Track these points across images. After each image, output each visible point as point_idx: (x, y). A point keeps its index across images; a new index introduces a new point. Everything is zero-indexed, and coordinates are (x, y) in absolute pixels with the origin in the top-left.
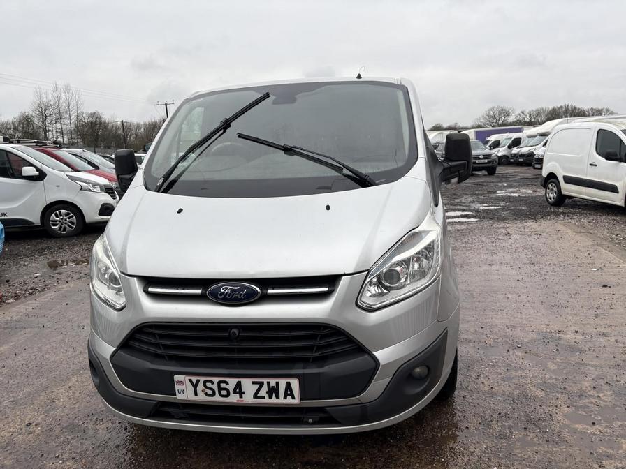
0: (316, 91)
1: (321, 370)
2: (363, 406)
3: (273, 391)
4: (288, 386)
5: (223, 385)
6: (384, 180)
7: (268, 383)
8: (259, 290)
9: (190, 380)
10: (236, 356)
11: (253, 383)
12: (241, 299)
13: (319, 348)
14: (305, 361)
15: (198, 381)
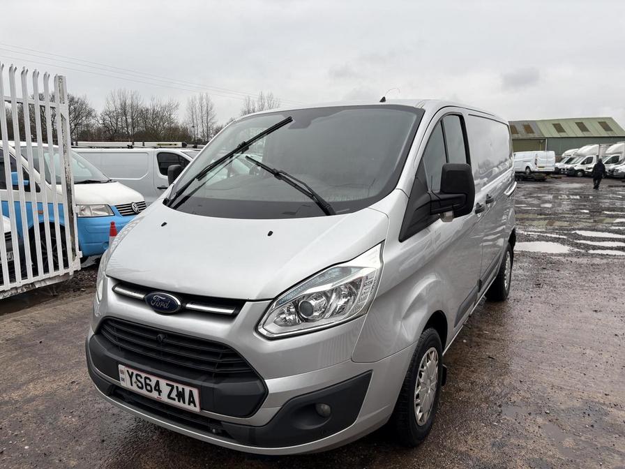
0: (332, 116)
1: (216, 386)
2: (252, 428)
3: (181, 395)
4: (191, 393)
5: (148, 381)
6: (348, 209)
7: (177, 387)
8: (179, 303)
9: (128, 371)
10: (162, 358)
11: (167, 384)
12: (166, 309)
13: (220, 365)
14: (209, 375)
15: (132, 373)
